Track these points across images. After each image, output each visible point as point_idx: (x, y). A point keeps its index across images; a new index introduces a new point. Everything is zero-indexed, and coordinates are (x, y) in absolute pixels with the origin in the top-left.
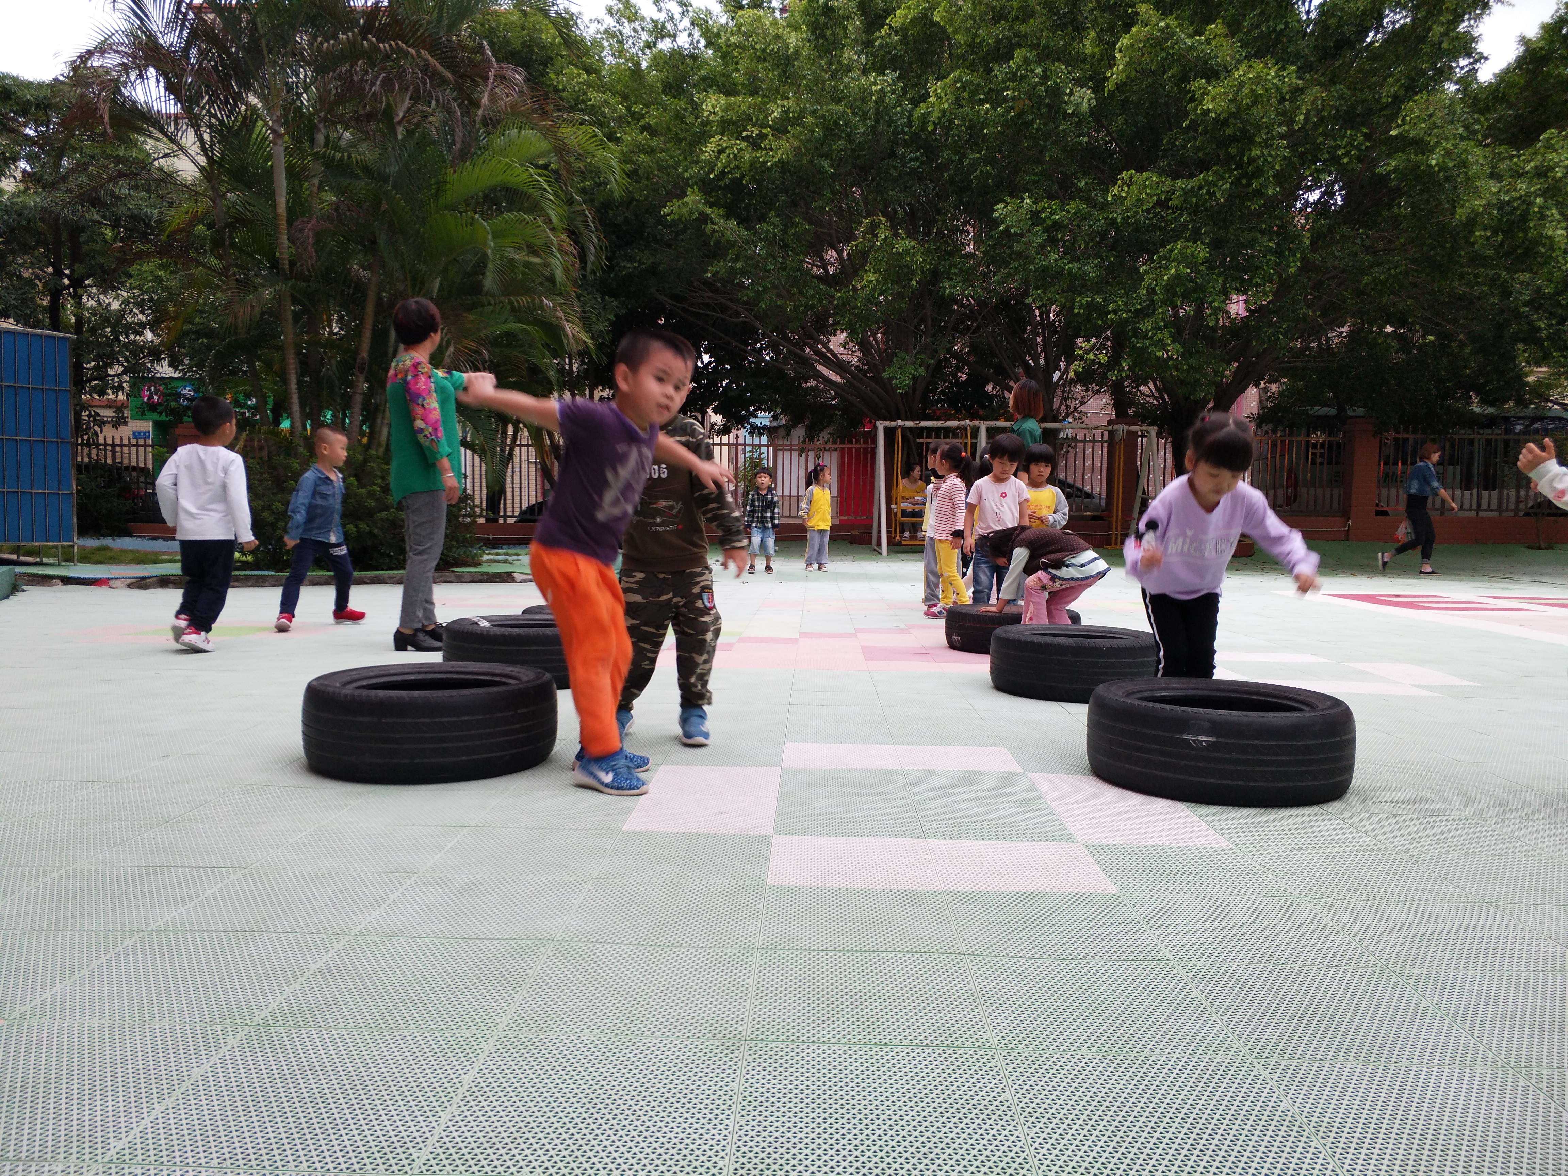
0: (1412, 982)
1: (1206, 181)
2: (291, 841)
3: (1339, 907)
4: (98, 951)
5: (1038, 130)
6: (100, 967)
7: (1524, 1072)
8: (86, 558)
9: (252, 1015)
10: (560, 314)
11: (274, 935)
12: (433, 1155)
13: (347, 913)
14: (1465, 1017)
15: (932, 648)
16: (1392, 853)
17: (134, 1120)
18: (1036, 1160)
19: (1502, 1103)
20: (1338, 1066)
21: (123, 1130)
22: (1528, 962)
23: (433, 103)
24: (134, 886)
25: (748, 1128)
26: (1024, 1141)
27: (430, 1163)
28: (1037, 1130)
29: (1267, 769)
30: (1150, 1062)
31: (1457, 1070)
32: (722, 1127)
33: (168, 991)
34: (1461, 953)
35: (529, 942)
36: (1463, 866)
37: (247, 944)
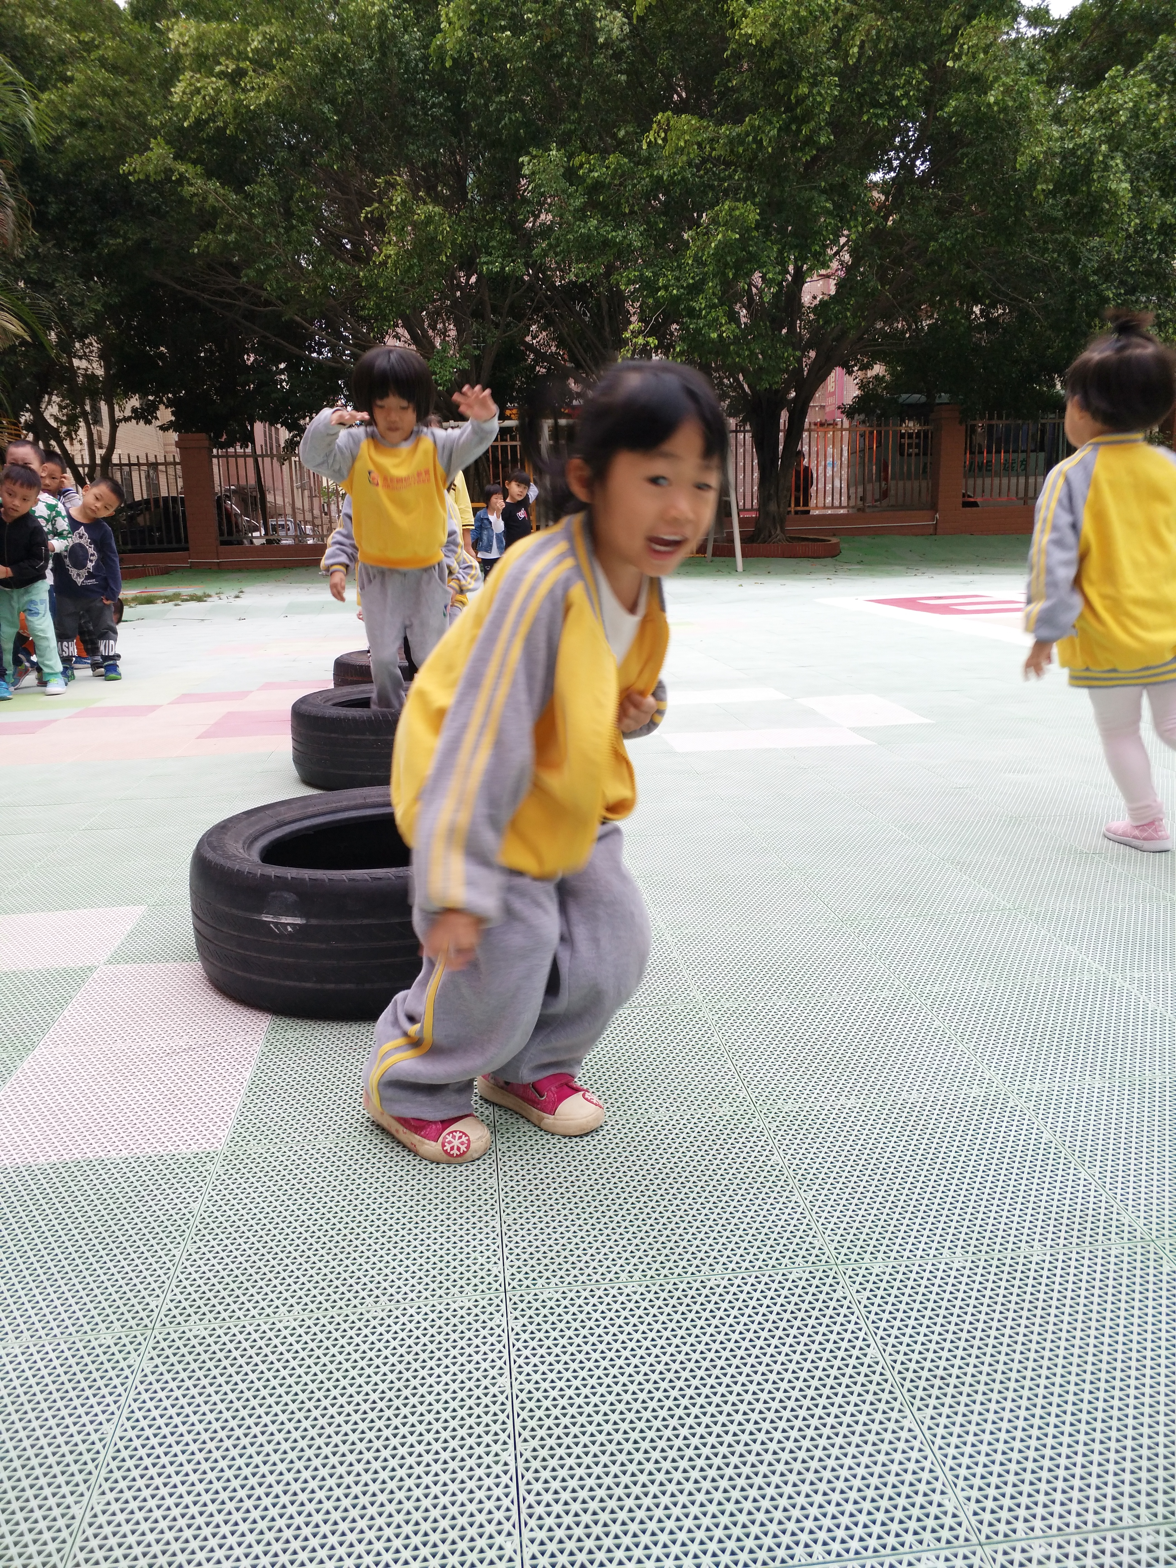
1: (752, 126)
5: (570, 64)
29: (385, 961)
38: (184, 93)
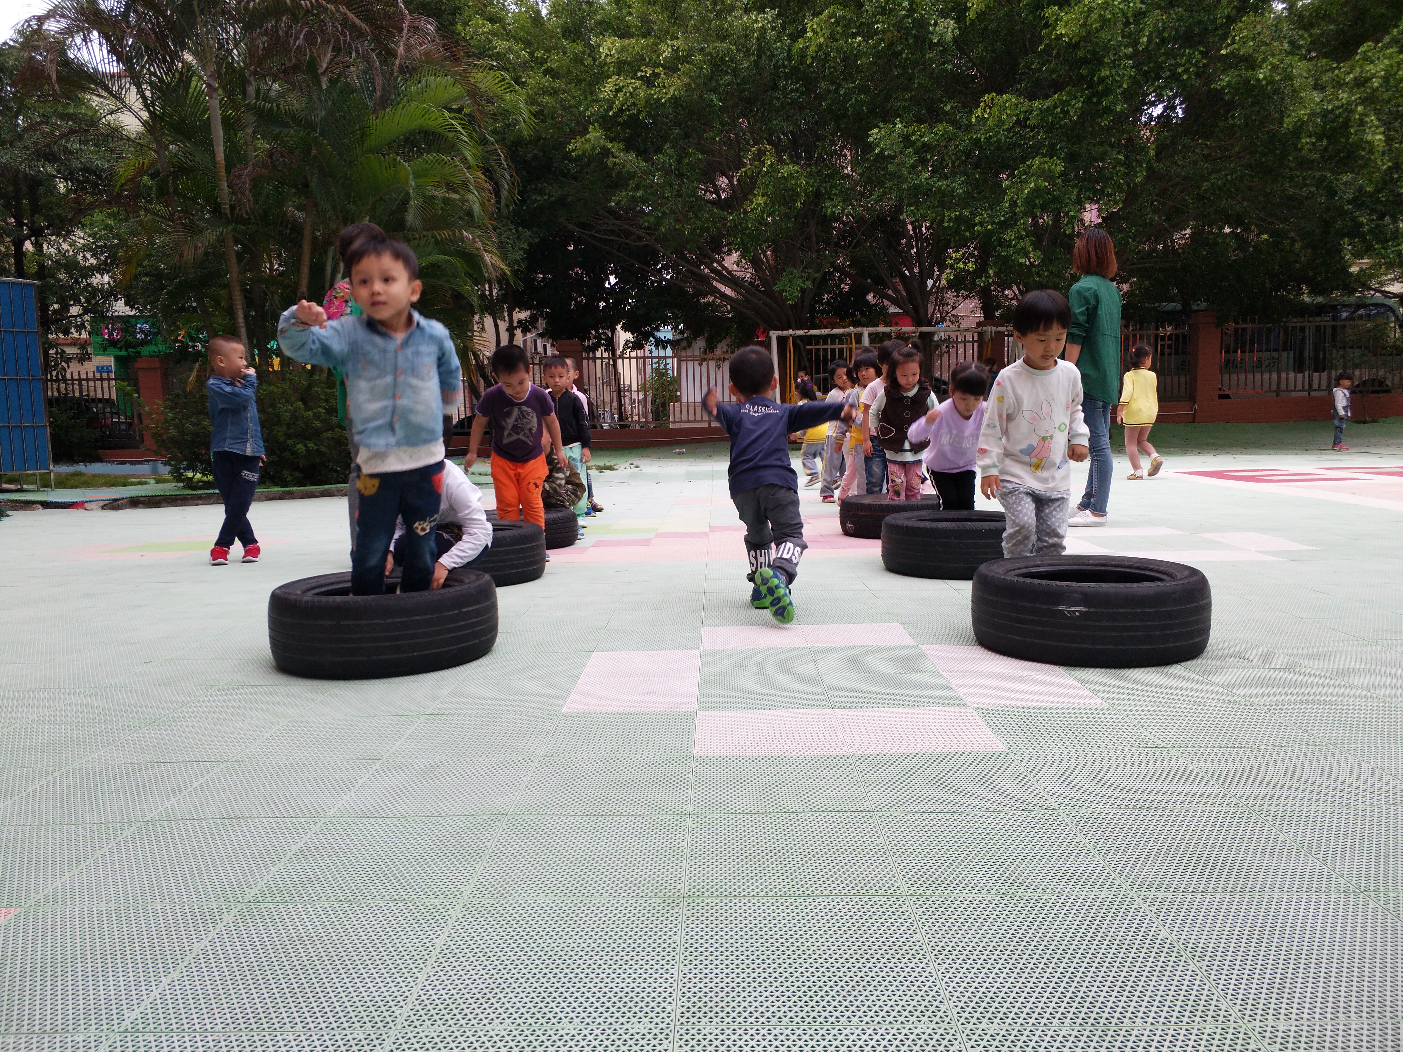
0: (1270, 819)
1: (1060, 100)
2: (266, 735)
3: (1203, 754)
4: (100, 842)
5: (906, 59)
6: (103, 856)
7: (1373, 896)
8: (62, 483)
9: (243, 894)
10: (480, 245)
11: (257, 820)
12: (413, 1012)
13: (321, 798)
14: (1319, 848)
15: (829, 536)
16: (1246, 705)
17: (144, 992)
18: (947, 993)
19: (1354, 923)
20: (1209, 896)
21: (135, 1002)
22: (1372, 798)
23: (354, 54)
24: (129, 781)
25: (691, 976)
26: (935, 976)
27: (411, 1019)
28: (946, 966)
29: (1132, 634)
30: (1043, 901)
31: (1314, 897)
32: (668, 976)
33: (166, 875)
34: (1312, 792)
35: (485, 817)
36: (1310, 713)
37: (234, 829)
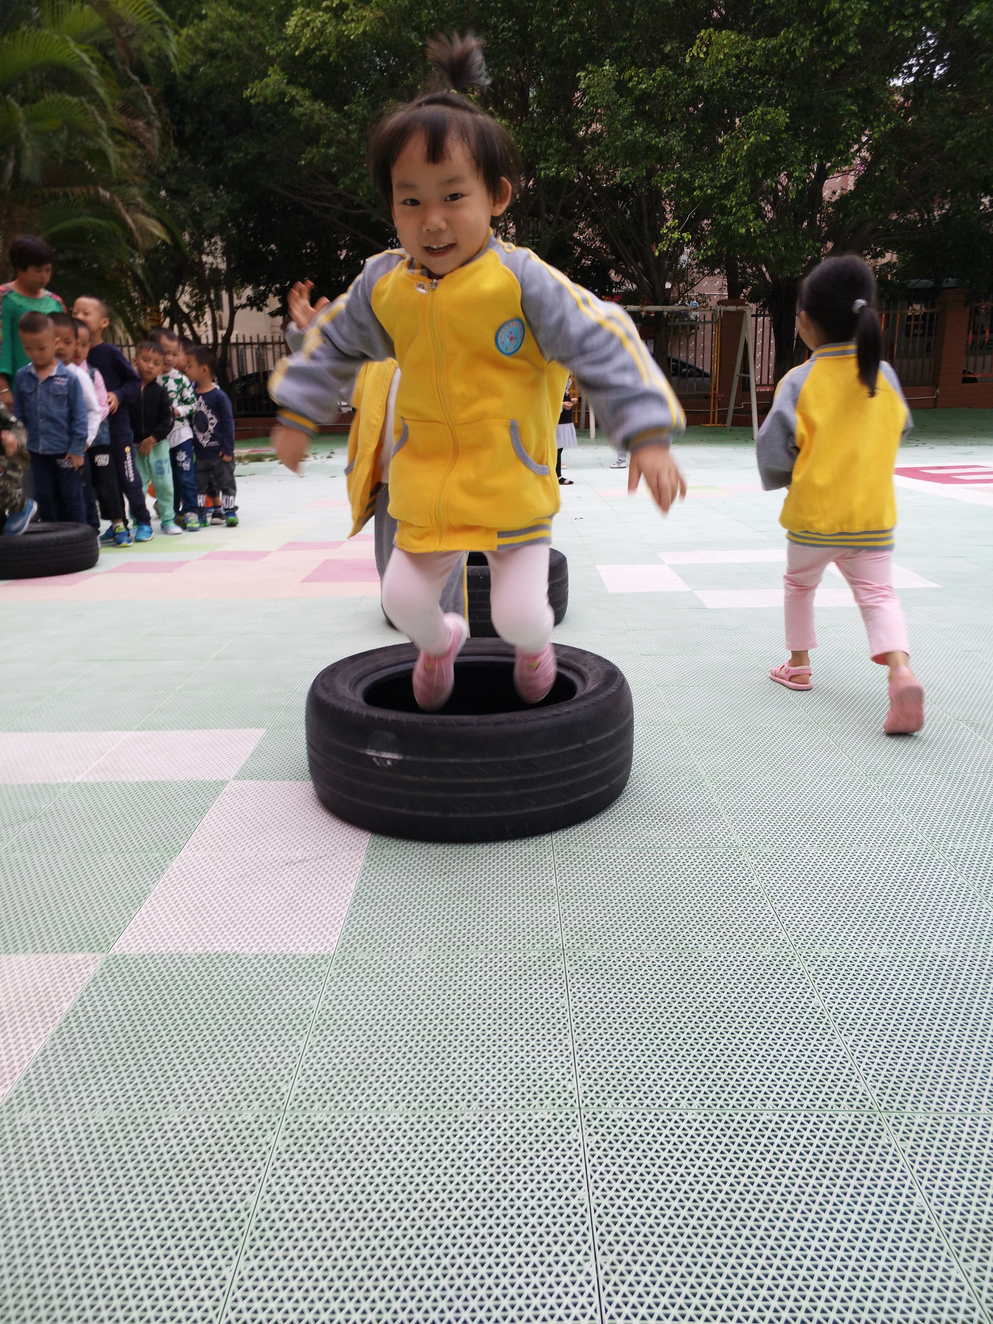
1: (787, 38)
10: (119, 205)
38: (296, 26)
